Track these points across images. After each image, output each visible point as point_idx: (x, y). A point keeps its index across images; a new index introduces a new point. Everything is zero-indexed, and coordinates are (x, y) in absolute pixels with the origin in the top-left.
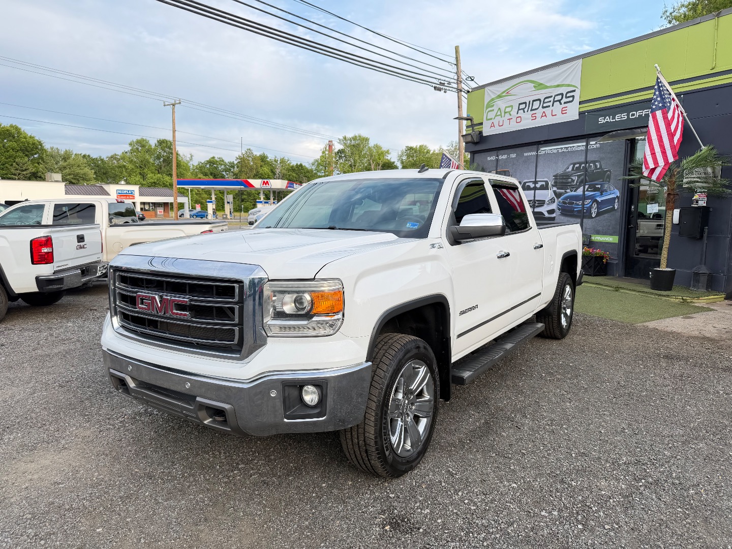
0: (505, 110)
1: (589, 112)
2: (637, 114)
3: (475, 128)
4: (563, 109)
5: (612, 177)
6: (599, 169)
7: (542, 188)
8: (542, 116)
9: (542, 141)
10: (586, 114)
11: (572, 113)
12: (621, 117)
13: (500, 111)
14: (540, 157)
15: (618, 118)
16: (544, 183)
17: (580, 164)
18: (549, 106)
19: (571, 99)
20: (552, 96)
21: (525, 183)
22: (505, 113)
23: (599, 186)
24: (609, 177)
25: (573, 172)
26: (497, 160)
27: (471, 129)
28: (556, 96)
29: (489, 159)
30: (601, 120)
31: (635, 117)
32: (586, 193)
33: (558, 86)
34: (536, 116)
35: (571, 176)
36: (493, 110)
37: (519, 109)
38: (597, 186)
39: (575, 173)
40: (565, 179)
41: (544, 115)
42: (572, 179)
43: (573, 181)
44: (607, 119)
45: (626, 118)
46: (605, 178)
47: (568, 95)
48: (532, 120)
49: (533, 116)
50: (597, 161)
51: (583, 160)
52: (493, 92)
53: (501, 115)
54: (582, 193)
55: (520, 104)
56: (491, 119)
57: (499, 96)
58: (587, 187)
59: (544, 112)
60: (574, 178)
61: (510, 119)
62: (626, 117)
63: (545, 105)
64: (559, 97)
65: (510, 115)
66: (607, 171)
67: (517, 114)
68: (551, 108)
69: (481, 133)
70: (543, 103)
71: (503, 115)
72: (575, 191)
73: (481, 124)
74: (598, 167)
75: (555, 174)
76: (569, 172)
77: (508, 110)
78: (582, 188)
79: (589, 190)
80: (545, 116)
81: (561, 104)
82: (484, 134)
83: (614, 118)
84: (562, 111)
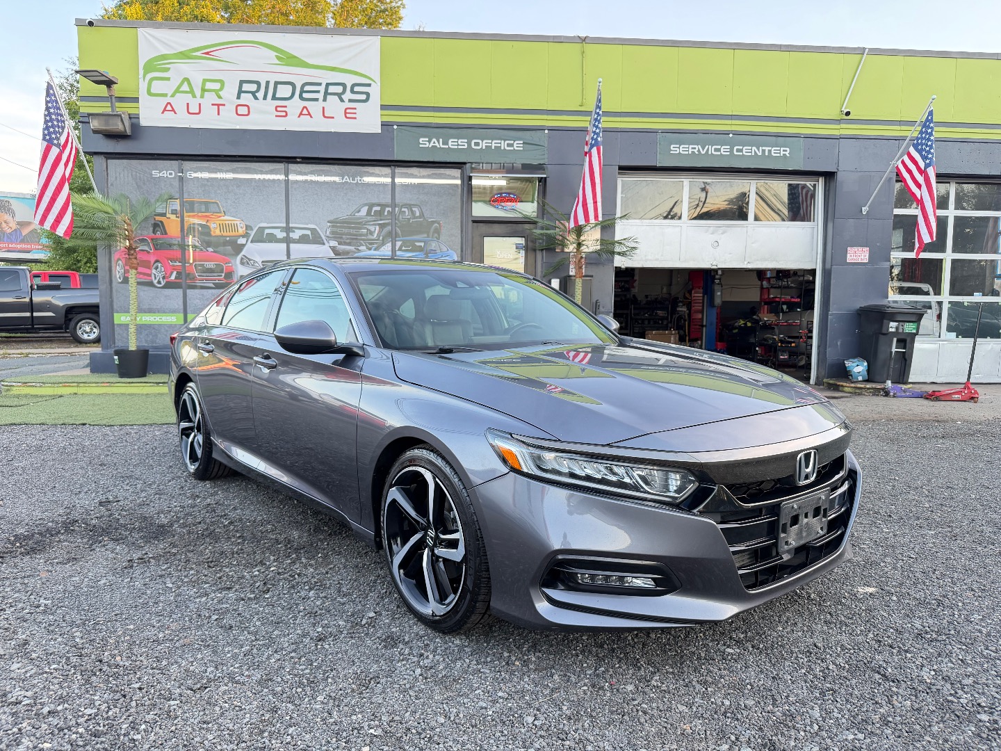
0: (204, 84)
1: (400, 125)
2: (483, 144)
3: (117, 104)
4: (348, 111)
5: (443, 231)
6: (420, 217)
7: (303, 240)
8: (301, 114)
9: (299, 158)
10: (395, 127)
11: (368, 121)
12: (457, 144)
13: (189, 84)
14: (295, 186)
15: (452, 143)
16: (308, 232)
17: (383, 206)
18: (316, 100)
19: (364, 97)
20: (320, 84)
21: (262, 229)
22: (204, 90)
23: (422, 244)
24: (438, 231)
25: (369, 218)
26: (181, 179)
27: (109, 104)
28: (328, 85)
29: (155, 173)
30: (423, 142)
31: (480, 147)
32: (398, 253)
33: (333, 69)
34: (285, 111)
35: (365, 225)
36: (168, 79)
37: (240, 92)
38: (418, 244)
39: (375, 221)
40: (353, 228)
41: (305, 112)
42: (367, 229)
43: (372, 233)
44: (434, 143)
45: (466, 147)
46: (432, 230)
47: (356, 89)
48: (276, 116)
49: (279, 109)
50: (415, 205)
51: (388, 200)
52: (164, 43)
53: (192, 92)
54: (390, 253)
55: (242, 82)
56: (165, 95)
57: (184, 55)
58: (399, 244)
59: (305, 107)
60: (372, 228)
61: (218, 105)
62: (466, 144)
63: (305, 95)
64: (339, 89)
65: (220, 97)
66: (433, 222)
67: (238, 97)
68: (321, 103)
69: (134, 118)
70: (302, 92)
71: (198, 93)
72: (375, 250)
73: (136, 100)
74: (418, 214)
75: (332, 218)
76: (360, 218)
77: (209, 86)
78: (390, 245)
79: (403, 248)
80: (309, 114)
81: (342, 100)
82: (144, 122)
83: (445, 143)
84: (346, 113)
